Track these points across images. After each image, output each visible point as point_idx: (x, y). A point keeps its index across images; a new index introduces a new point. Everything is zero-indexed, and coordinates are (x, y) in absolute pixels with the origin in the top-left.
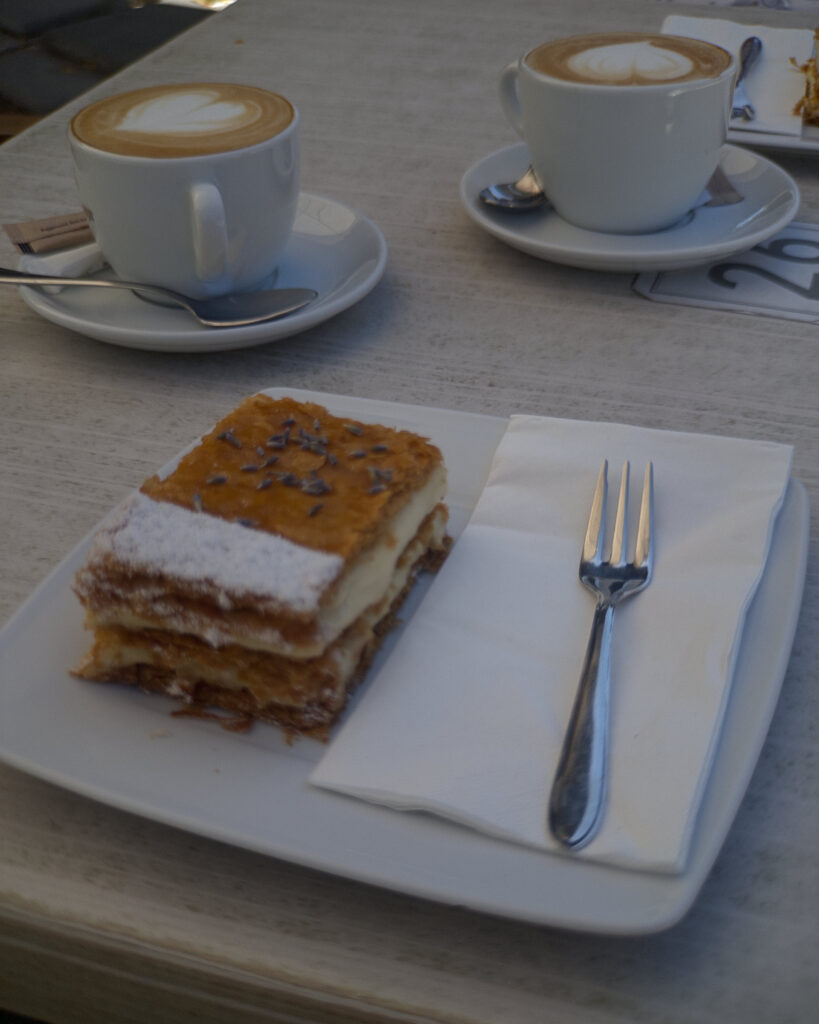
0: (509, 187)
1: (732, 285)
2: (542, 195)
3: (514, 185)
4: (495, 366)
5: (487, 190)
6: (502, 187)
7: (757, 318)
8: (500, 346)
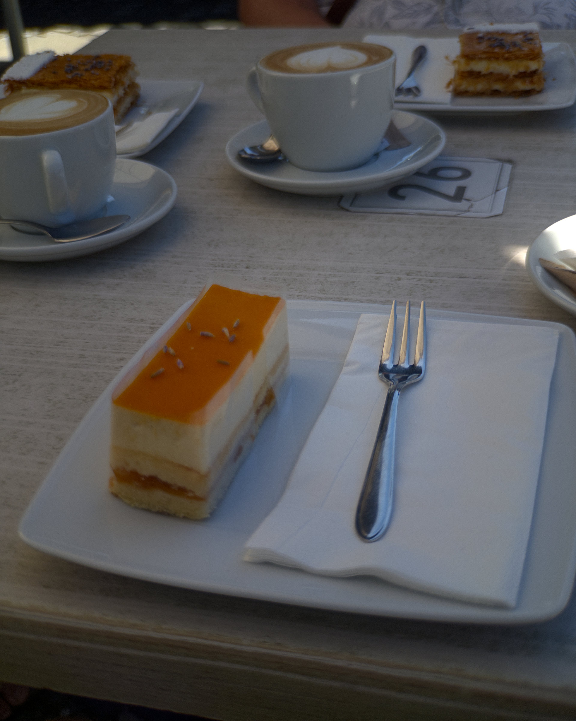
0: (259, 148)
1: (403, 198)
2: (279, 151)
3: (262, 146)
4: (250, 257)
5: (243, 151)
6: (253, 148)
7: (418, 217)
8: (253, 245)
